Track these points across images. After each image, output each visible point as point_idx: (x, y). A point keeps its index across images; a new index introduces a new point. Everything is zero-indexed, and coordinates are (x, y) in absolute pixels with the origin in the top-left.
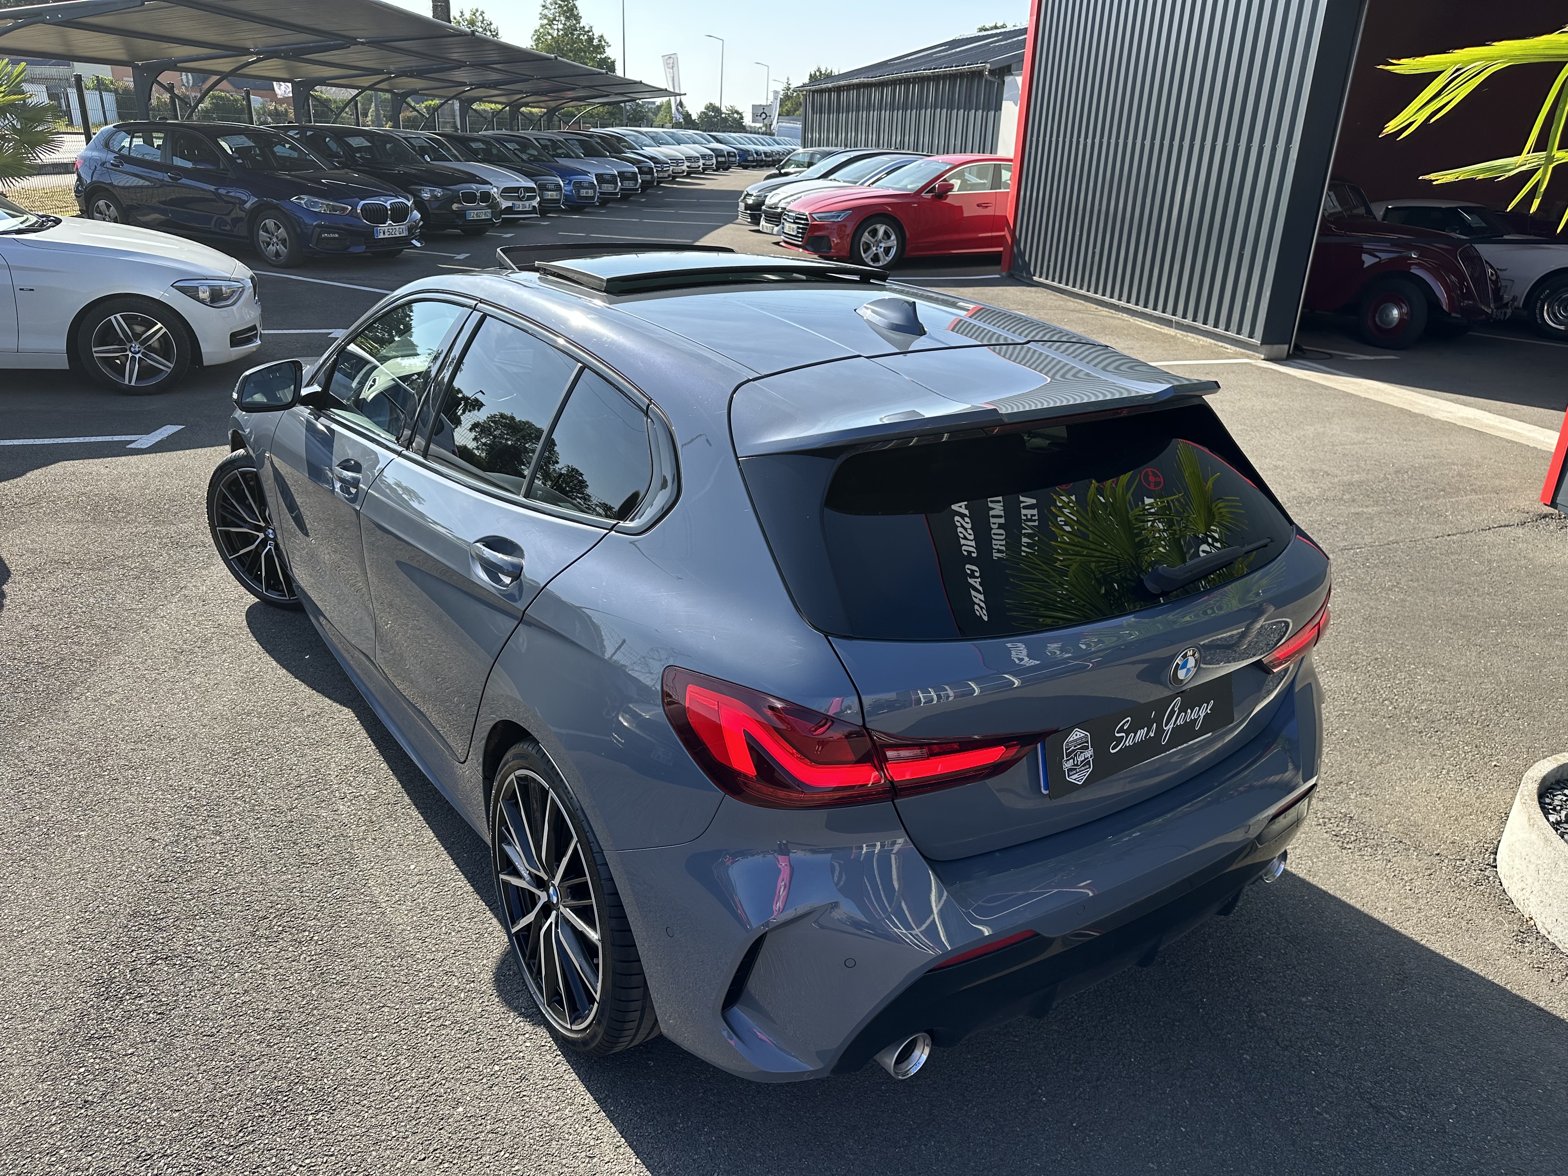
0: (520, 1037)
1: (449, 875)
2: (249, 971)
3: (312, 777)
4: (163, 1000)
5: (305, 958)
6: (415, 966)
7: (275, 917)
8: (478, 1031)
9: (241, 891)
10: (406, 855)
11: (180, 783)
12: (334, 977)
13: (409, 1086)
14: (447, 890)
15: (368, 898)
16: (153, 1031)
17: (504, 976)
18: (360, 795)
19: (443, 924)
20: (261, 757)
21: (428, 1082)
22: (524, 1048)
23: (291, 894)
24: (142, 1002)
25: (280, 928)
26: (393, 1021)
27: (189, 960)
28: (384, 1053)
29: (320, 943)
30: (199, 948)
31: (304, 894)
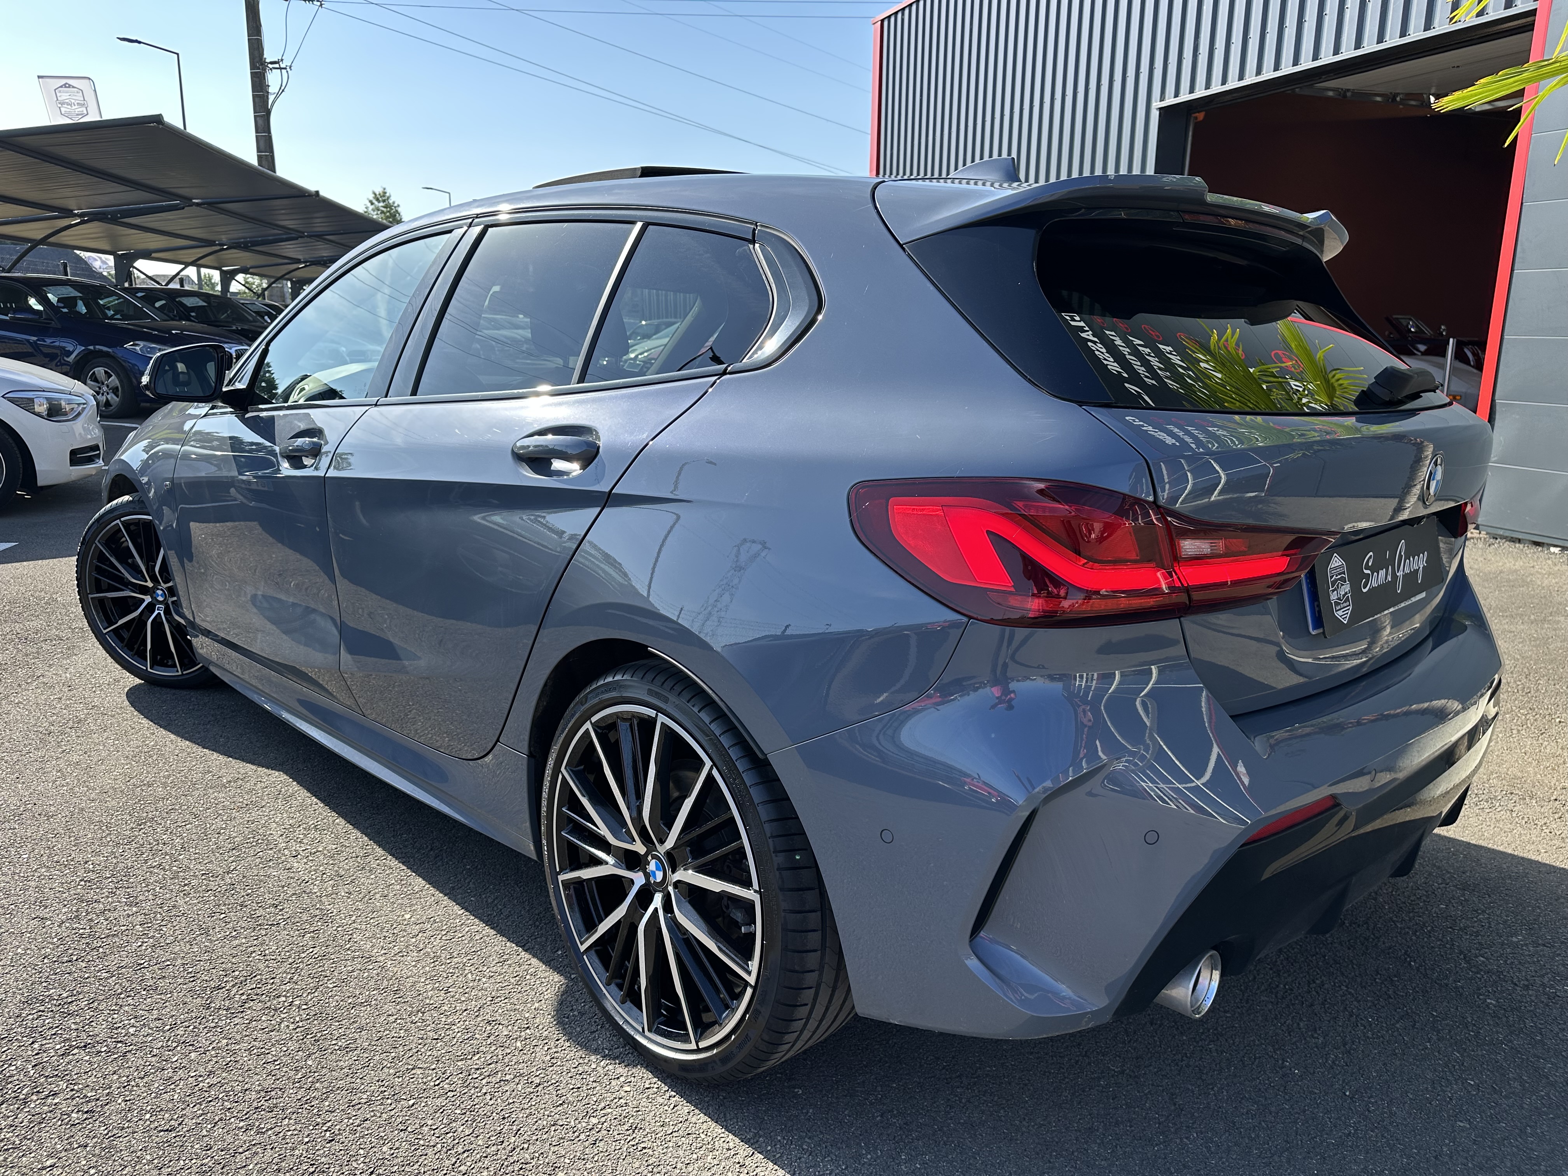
0: (614, 1083)
1: (458, 921)
2: (210, 1048)
3: (249, 838)
4: (89, 1095)
5: (288, 1026)
6: (443, 1020)
7: (233, 986)
8: (553, 1081)
9: (179, 961)
10: (396, 906)
11: (69, 858)
12: (334, 1042)
13: (478, 1156)
14: (461, 935)
15: (357, 953)
16: (80, 1134)
17: (568, 1018)
18: (318, 851)
19: (466, 972)
20: (175, 825)
21: (504, 1148)
22: (623, 1094)
23: (250, 959)
24: (56, 1101)
25: (244, 997)
26: (432, 1084)
27: (119, 1045)
28: (430, 1122)
29: (304, 1007)
30: (132, 1030)
31: (268, 957)
